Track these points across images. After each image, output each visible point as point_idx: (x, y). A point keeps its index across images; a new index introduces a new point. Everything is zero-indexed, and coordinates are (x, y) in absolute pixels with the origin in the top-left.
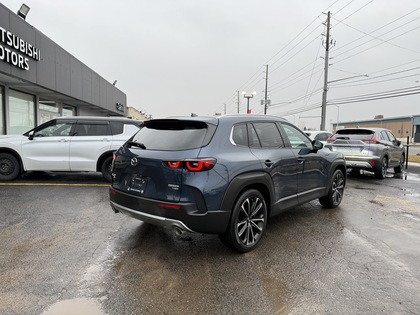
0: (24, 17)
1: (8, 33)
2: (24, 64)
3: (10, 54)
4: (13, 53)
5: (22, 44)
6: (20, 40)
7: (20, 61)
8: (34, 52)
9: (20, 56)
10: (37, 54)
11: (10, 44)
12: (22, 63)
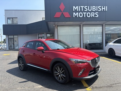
1: (85, 7)
2: (95, 15)
4: (88, 13)
5: (94, 8)
6: (93, 7)
7: (92, 15)
8: (102, 8)
9: (92, 13)
10: (105, 8)
11: (87, 10)
12: (93, 15)
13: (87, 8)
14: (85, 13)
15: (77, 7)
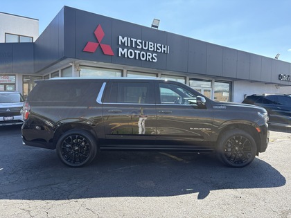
0: (157, 27)
1: (138, 41)
2: (153, 58)
3: (139, 54)
4: (142, 53)
5: (151, 45)
6: (150, 43)
7: (148, 57)
8: (163, 49)
9: (148, 54)
10: (166, 49)
11: (140, 47)
12: (150, 57)
13: (142, 43)
14: (137, 52)
15: (126, 38)
